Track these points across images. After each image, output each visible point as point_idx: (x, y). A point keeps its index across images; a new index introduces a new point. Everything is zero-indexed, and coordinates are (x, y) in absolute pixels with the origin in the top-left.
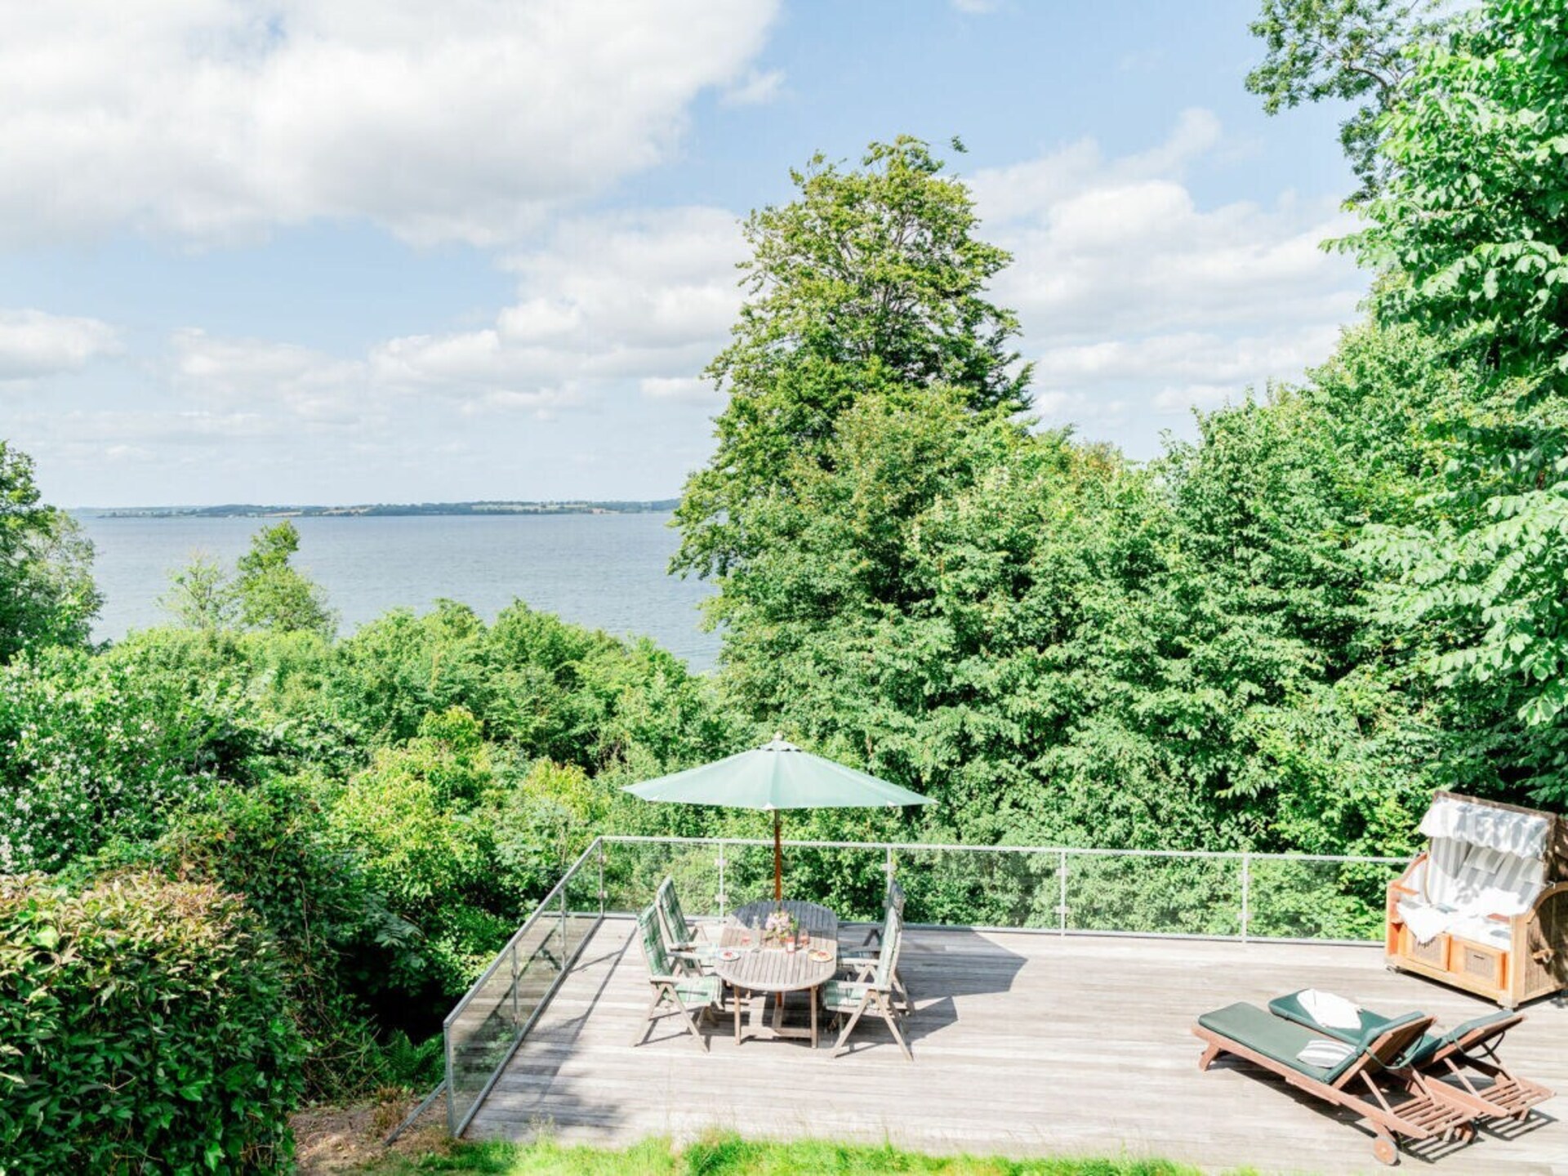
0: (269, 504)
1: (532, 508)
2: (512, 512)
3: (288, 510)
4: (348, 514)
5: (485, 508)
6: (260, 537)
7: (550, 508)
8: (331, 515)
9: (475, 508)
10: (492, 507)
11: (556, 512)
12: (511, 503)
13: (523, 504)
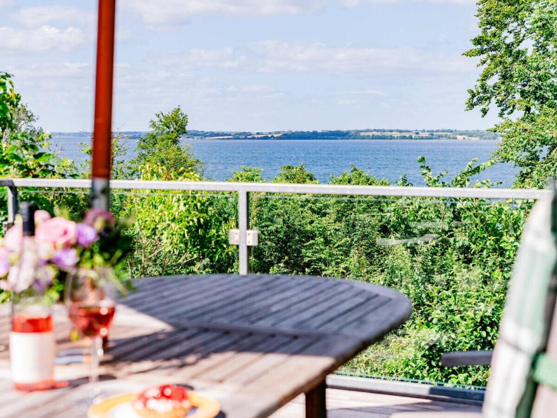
0: (209, 131)
1: (407, 135)
2: (392, 138)
3: (223, 134)
4: (266, 138)
5: (371, 134)
6: (156, 119)
7: (422, 135)
8: (253, 138)
9: (362, 134)
10: (375, 133)
11: (427, 138)
12: (391, 131)
13: (401, 132)
